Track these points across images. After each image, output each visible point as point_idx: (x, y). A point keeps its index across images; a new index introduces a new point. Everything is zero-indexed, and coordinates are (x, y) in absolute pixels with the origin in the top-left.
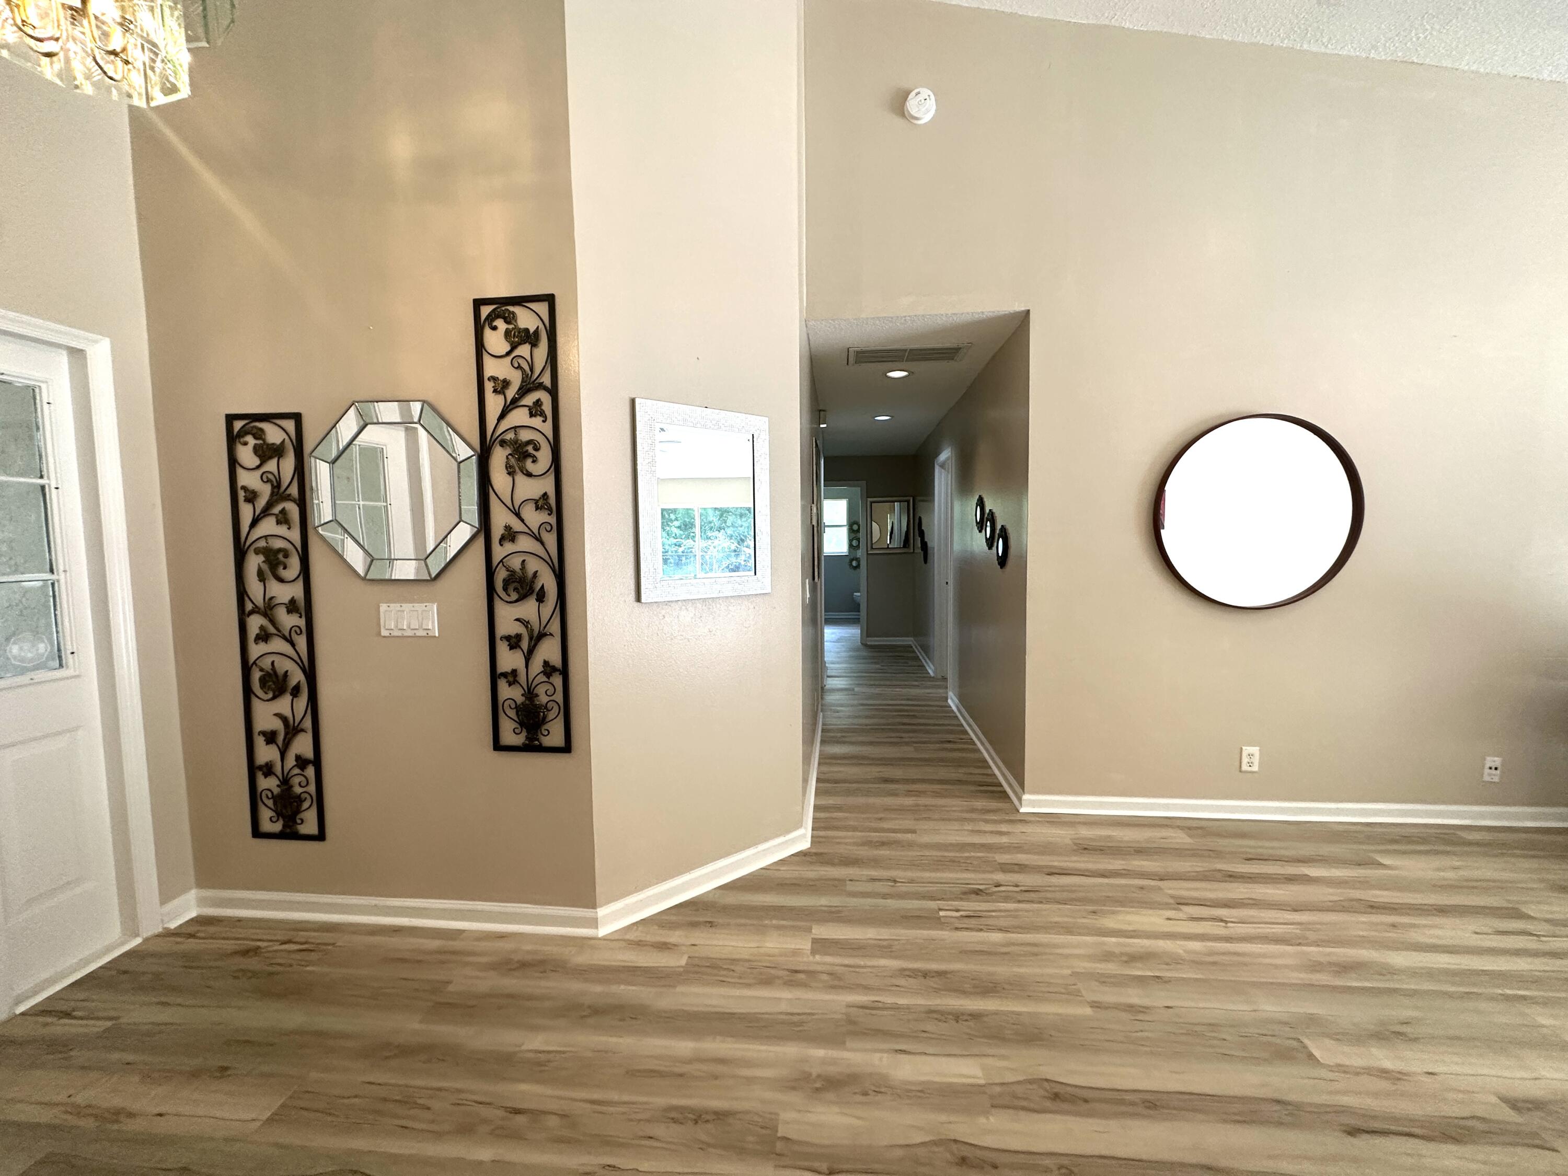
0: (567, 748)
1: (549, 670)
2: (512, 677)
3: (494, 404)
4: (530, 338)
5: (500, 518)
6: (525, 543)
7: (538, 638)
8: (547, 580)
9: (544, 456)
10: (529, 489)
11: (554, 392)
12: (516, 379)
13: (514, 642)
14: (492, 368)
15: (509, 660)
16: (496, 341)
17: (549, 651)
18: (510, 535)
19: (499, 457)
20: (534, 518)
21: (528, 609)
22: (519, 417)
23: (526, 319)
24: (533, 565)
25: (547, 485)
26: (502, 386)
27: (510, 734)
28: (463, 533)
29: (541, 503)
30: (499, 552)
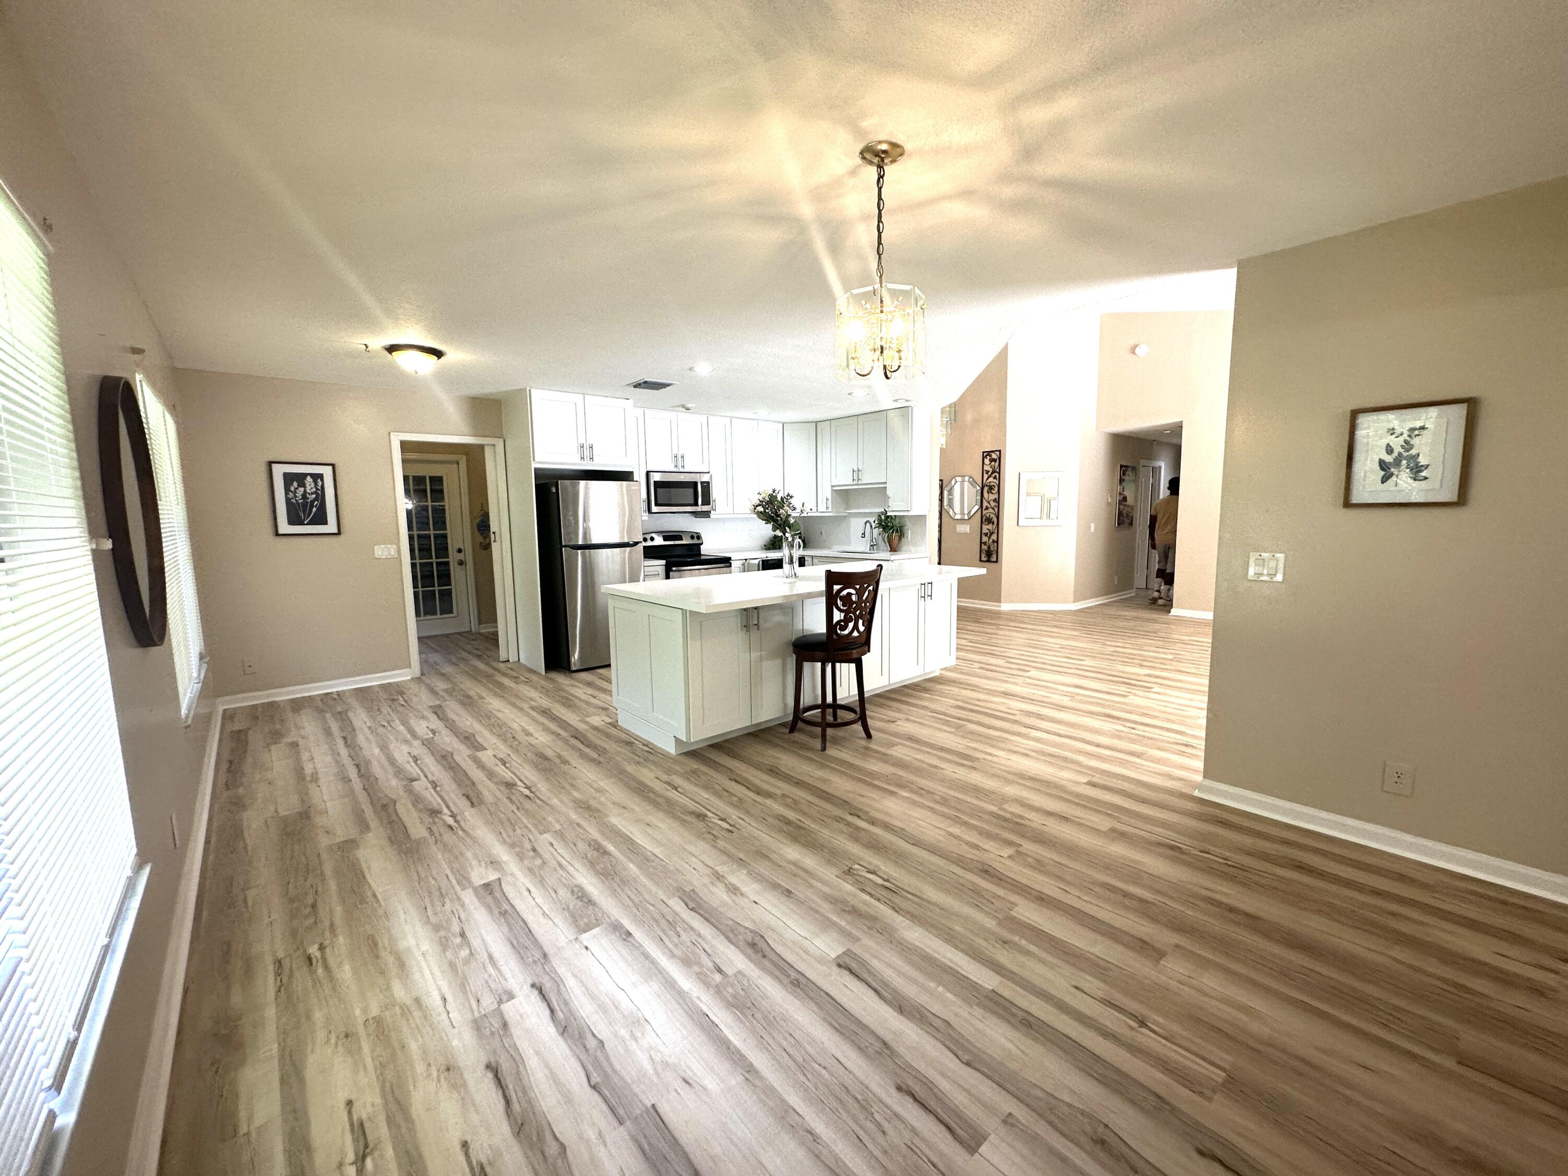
0: (997, 562)
1: (994, 541)
2: (985, 543)
3: (986, 476)
4: (995, 460)
5: (985, 504)
6: (990, 510)
7: (992, 533)
8: (995, 519)
9: (996, 489)
10: (992, 497)
11: (999, 473)
12: (991, 470)
13: (986, 535)
14: (986, 468)
15: (985, 539)
16: (987, 461)
17: (994, 537)
18: (987, 508)
19: (986, 489)
20: (993, 504)
21: (990, 527)
22: (991, 479)
23: (994, 456)
24: (992, 516)
25: (996, 496)
26: (987, 472)
27: (984, 559)
28: (977, 507)
29: (995, 500)
30: (984, 512)
